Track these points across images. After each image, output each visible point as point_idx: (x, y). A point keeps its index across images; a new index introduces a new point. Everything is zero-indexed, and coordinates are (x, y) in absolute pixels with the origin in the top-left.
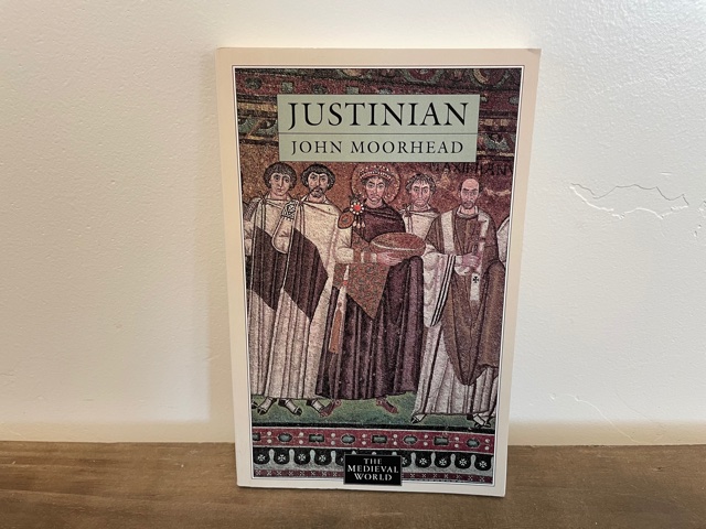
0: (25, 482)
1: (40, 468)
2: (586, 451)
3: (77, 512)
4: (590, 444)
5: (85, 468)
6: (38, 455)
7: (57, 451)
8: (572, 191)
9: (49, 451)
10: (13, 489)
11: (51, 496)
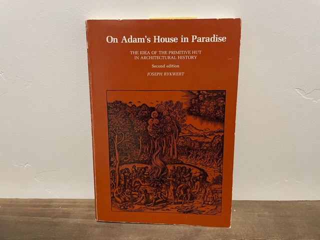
0: (67, 215)
1: (72, 209)
2: (303, 203)
3: (91, 226)
4: (304, 200)
5: (91, 209)
6: (70, 204)
7: (77, 202)
8: (296, 91)
9: (75, 202)
10: (62, 218)
11: (79, 221)
